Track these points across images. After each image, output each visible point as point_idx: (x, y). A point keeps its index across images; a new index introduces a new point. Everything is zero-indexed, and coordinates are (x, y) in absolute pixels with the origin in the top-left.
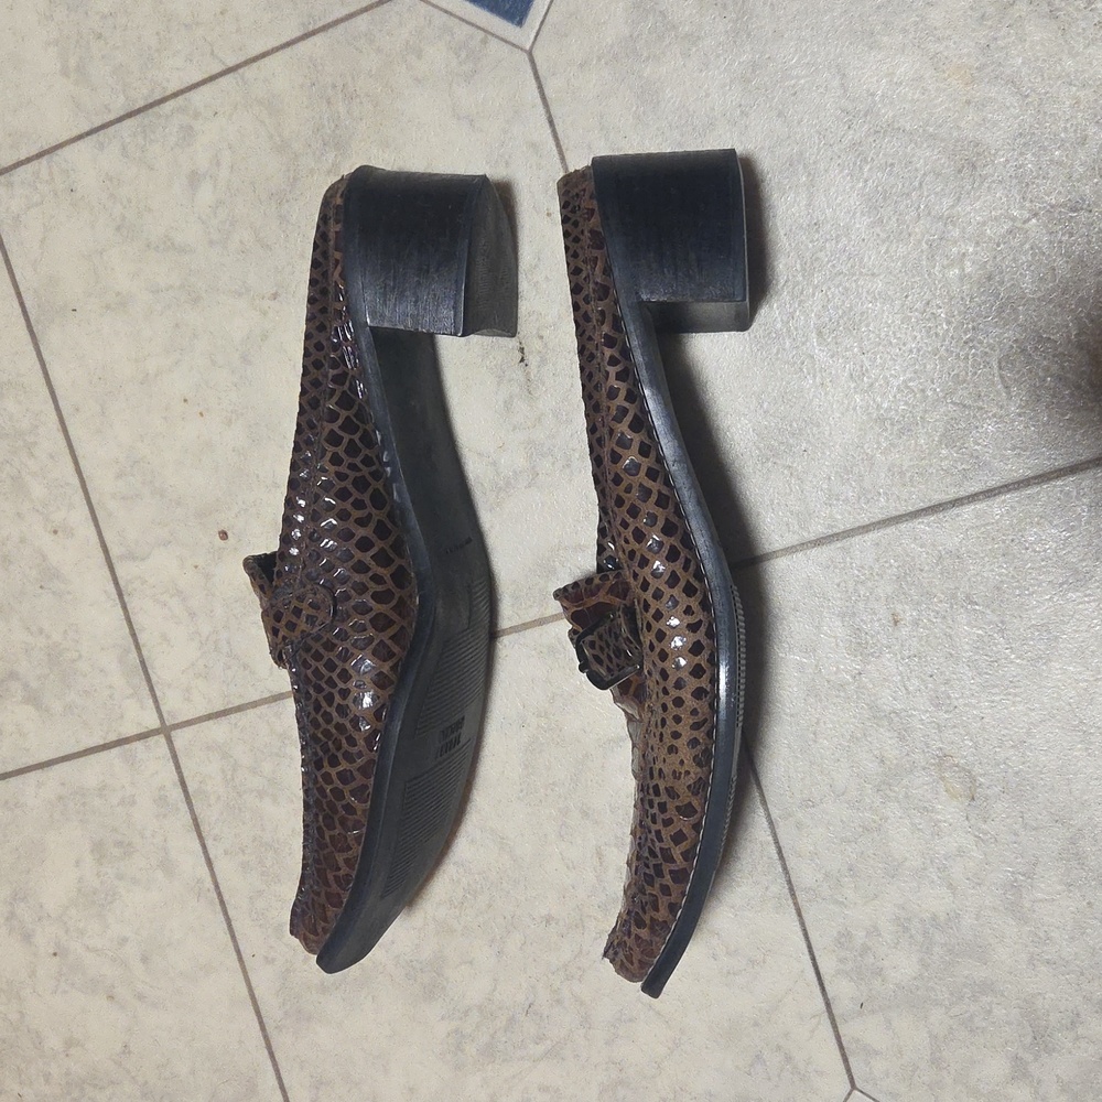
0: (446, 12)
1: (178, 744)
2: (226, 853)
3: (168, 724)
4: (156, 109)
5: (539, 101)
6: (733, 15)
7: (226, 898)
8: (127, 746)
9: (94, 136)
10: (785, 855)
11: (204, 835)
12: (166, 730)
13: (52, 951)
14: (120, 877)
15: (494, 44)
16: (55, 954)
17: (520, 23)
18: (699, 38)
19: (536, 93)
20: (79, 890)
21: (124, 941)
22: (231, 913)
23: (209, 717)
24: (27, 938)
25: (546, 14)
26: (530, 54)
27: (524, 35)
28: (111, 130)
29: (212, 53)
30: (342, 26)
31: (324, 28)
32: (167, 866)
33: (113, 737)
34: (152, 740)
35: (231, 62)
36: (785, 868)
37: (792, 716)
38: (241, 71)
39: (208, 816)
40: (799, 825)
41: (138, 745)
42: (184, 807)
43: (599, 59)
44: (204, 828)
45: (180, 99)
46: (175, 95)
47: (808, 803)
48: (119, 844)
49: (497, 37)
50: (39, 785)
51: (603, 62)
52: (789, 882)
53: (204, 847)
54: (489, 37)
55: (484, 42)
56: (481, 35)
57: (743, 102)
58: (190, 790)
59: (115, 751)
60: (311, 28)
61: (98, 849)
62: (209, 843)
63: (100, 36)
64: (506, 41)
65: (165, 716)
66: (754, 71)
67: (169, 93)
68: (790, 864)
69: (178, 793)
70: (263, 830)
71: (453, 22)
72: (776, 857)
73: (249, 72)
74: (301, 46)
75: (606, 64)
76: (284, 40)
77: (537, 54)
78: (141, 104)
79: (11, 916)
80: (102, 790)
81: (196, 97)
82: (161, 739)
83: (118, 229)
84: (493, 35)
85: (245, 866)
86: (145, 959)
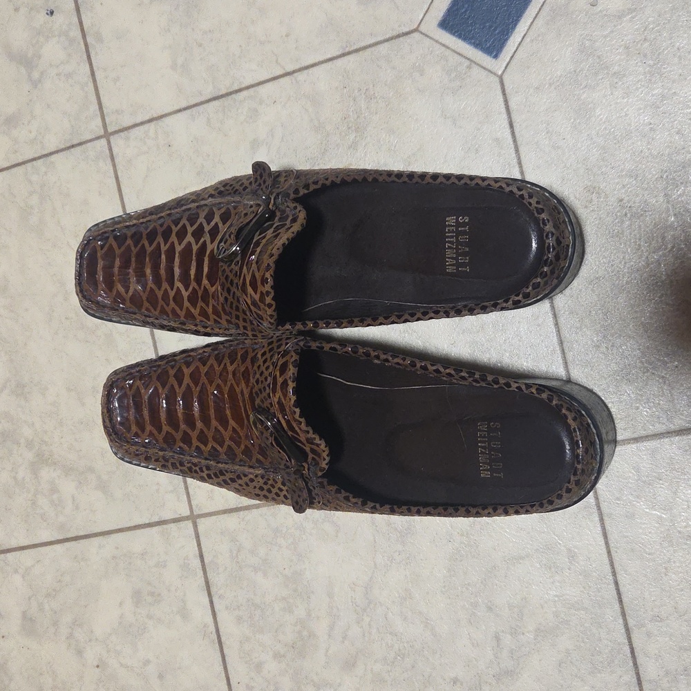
0: (444, 45)
1: (201, 528)
2: (227, 608)
3: (195, 513)
4: (234, 96)
5: (503, 110)
6: (651, 62)
7: (223, 639)
8: (165, 526)
9: (188, 112)
10: (636, 654)
11: (212, 593)
12: (194, 518)
13: (96, 663)
14: (150, 617)
15: (475, 69)
16: (98, 666)
17: (496, 57)
18: (624, 75)
19: (503, 106)
20: (120, 623)
21: (147, 662)
22: (226, 651)
23: (225, 512)
24: (80, 652)
25: (515, 52)
26: (501, 78)
27: (498, 65)
28: (201, 108)
29: (277, 61)
30: (369, 50)
31: (357, 51)
32: (184, 613)
33: (156, 519)
34: (183, 524)
35: (290, 68)
36: (635, 664)
37: (649, 554)
38: (296, 74)
39: (217, 579)
40: (649, 635)
41: (172, 525)
42: (200, 573)
43: (550, 85)
44: (213, 590)
45: (252, 90)
46: (248, 88)
47: (657, 618)
48: (152, 594)
49: (478, 65)
50: (100, 547)
51: (553, 87)
52: (638, 674)
53: (211, 602)
54: (473, 65)
55: (469, 67)
56: (467, 63)
57: (652, 121)
58: (206, 561)
59: (155, 529)
60: (347, 50)
61: (137, 596)
62: (215, 600)
63: (200, 45)
64: (484, 68)
65: (194, 507)
66: (662, 101)
67: (243, 86)
68: (639, 661)
69: (196, 563)
70: (255, 595)
71: (448, 52)
72: (629, 655)
73: (301, 76)
74: (339, 62)
75: (555, 89)
76: (329, 56)
77: (506, 78)
78: (223, 91)
79: (70, 636)
80: (143, 555)
81: (263, 90)
82: (189, 524)
83: (198, 174)
84: (475, 63)
85: (239, 619)
86: (161, 677)
